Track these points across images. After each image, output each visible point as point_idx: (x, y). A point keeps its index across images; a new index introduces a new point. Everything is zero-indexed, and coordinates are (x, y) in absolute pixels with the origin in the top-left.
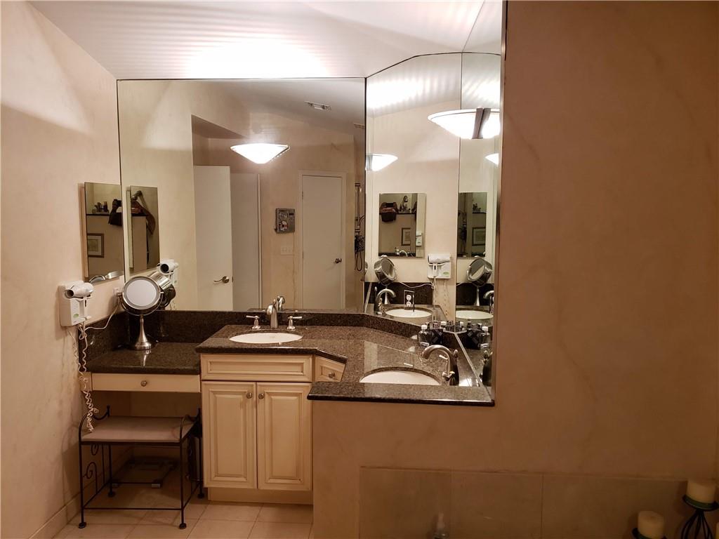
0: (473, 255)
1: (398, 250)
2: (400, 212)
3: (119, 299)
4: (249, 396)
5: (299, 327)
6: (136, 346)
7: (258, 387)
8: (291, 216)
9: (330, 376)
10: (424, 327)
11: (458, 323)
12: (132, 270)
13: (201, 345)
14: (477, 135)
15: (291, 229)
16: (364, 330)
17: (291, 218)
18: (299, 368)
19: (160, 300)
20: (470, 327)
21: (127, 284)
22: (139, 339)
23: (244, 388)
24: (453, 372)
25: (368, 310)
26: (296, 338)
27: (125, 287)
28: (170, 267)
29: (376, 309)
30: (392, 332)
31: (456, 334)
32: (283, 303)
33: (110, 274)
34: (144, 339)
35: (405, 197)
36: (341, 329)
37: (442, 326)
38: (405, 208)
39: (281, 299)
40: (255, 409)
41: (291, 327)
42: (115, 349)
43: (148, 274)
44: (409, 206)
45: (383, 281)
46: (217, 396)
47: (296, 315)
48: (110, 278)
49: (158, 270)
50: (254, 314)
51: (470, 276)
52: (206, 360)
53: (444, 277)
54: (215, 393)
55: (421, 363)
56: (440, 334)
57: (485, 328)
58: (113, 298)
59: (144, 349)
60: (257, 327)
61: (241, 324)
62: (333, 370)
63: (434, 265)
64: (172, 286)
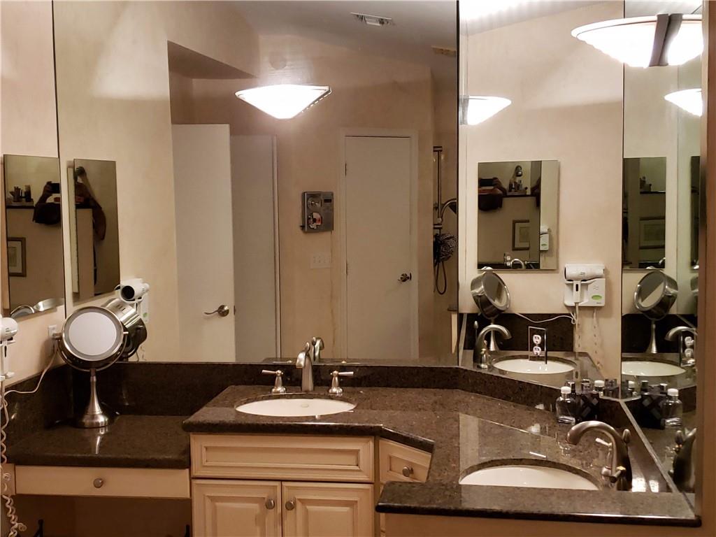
0: (642, 266)
1: (509, 258)
2: (509, 194)
3: (56, 345)
4: (269, 505)
5: (349, 389)
6: (84, 421)
7: (285, 490)
8: (328, 204)
9: (405, 473)
10: (566, 390)
11: (625, 384)
12: (77, 297)
13: (192, 419)
14: (659, 59)
15: (327, 225)
16: (458, 395)
17: (328, 208)
18: (352, 459)
19: (122, 346)
20: (646, 391)
21: (70, 320)
22: (89, 410)
23: (262, 491)
24: (622, 468)
25: (465, 361)
26: (345, 407)
27: (67, 325)
28: (137, 290)
29: (477, 359)
30: (507, 398)
31: (622, 402)
32: (320, 349)
33: (40, 304)
34: (97, 409)
35: (518, 168)
36: (420, 393)
37: (597, 389)
38: (518, 186)
39: (318, 343)
40: (279, 528)
41: (335, 390)
42: (50, 426)
43: (103, 304)
44: (526, 183)
45: (487, 311)
46: (217, 504)
47: (343, 368)
48: (42, 309)
49: (118, 297)
50: (275, 367)
51: (640, 301)
52: (199, 445)
53: (594, 303)
54: (213, 499)
55: (563, 452)
56: (595, 402)
57: (673, 392)
58: (46, 343)
59: (97, 426)
60: (280, 389)
61: (253, 383)
62: (411, 463)
63: (575, 283)
64: (141, 322)
